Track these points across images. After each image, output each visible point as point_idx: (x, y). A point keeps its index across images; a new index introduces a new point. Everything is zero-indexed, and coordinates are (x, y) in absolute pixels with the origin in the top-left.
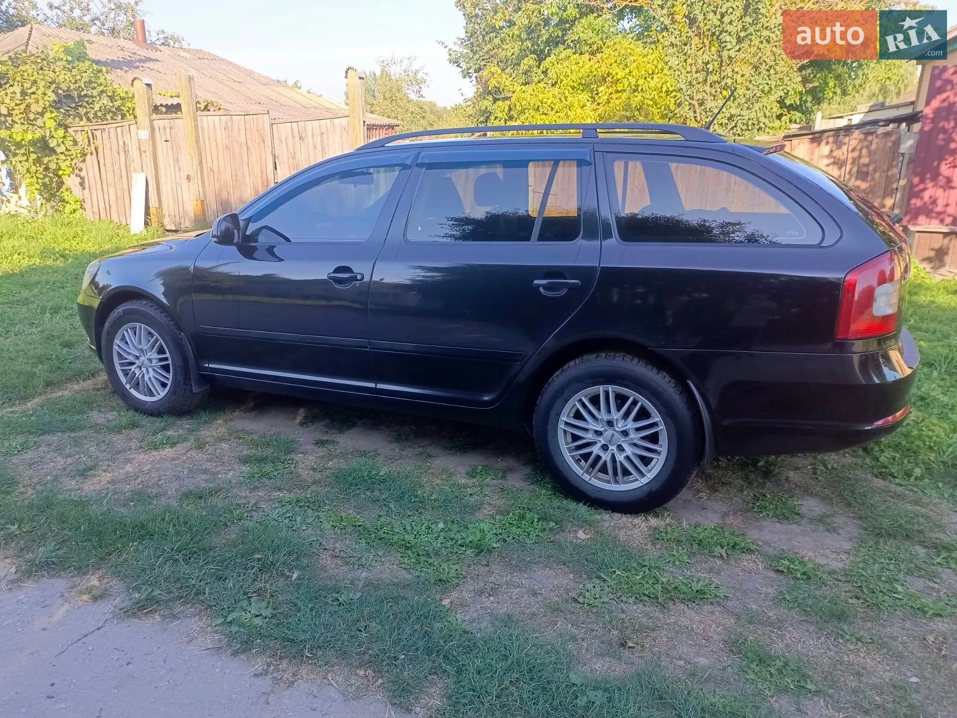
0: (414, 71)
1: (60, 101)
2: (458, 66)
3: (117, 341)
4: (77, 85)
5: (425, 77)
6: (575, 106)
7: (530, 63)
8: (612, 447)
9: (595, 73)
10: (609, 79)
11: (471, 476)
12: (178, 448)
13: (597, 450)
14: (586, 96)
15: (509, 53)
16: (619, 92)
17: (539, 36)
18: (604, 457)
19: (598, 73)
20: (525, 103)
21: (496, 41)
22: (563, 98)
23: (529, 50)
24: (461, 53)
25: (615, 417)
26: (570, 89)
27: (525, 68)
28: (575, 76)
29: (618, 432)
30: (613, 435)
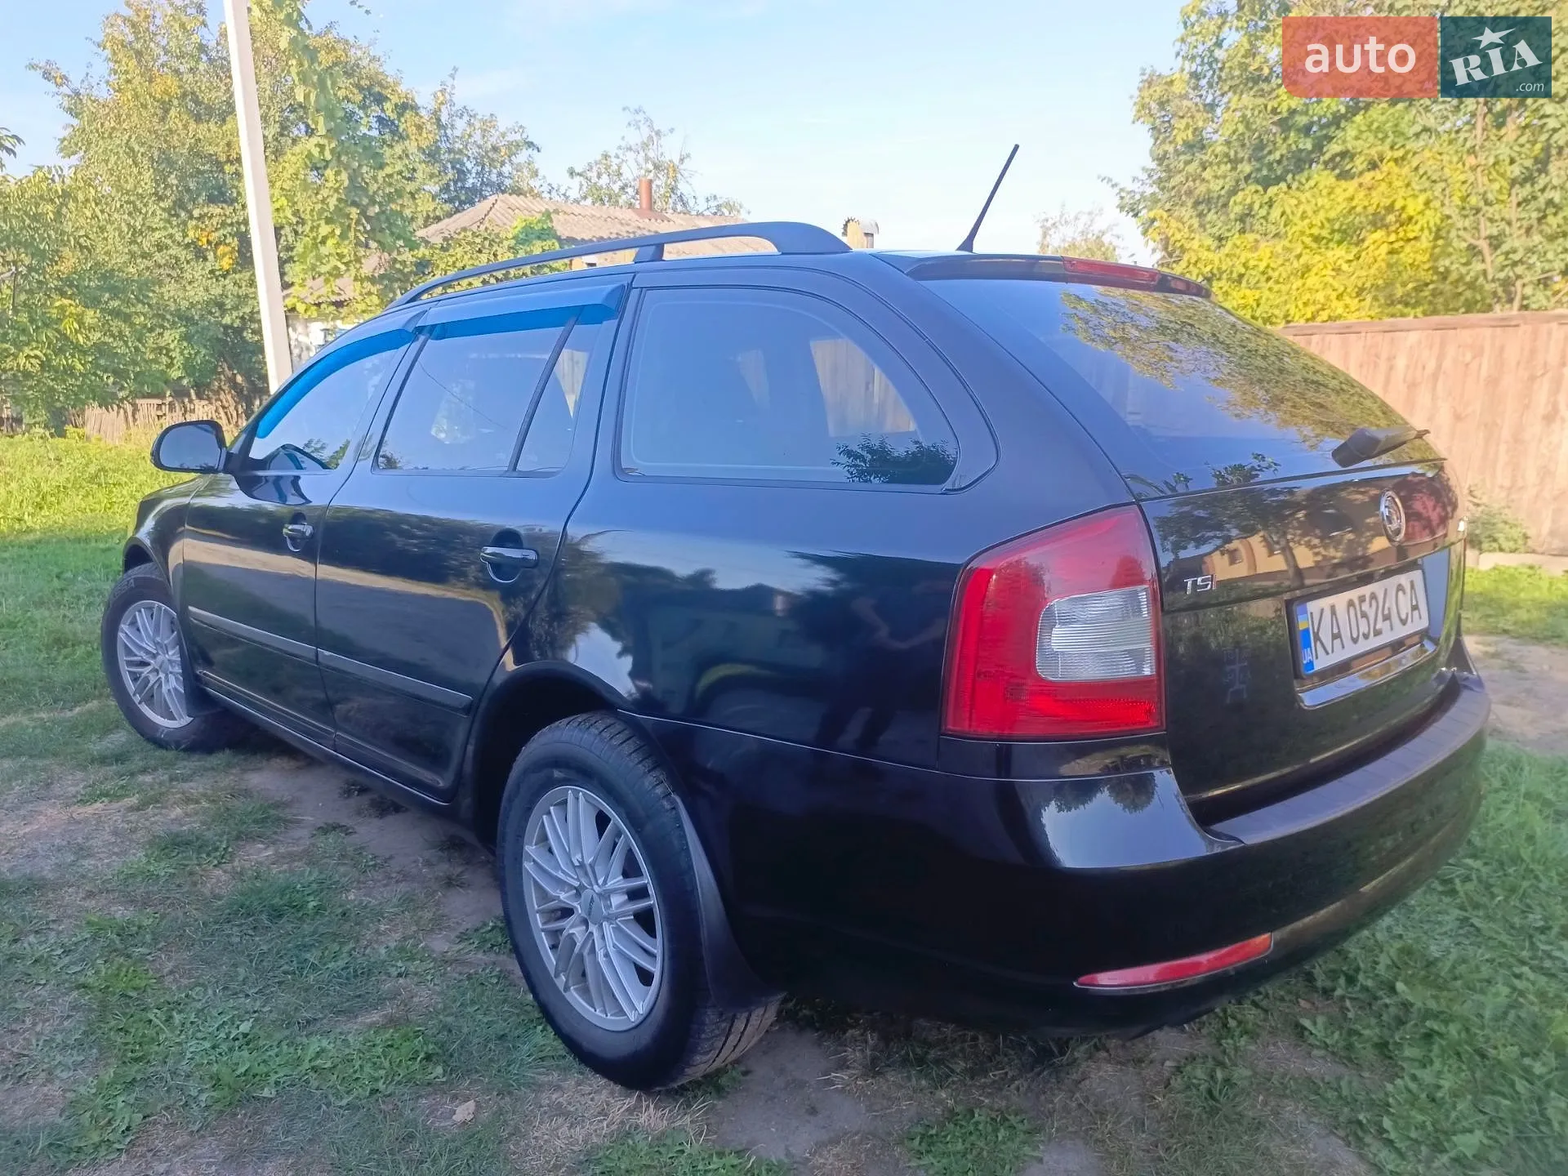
0: (1097, 234)
2: (1136, 215)
3: (124, 627)
5: (1115, 242)
6: (1315, 270)
7: (1248, 201)
8: (593, 928)
9: (1359, 209)
10: (1391, 218)
11: (463, 937)
12: (115, 805)
13: (573, 928)
14: (1343, 253)
15: (1215, 186)
16: (1409, 240)
17: (1270, 152)
18: (579, 945)
19: (1365, 208)
20: (1208, 268)
21: (1191, 168)
22: (1292, 257)
23: (1247, 178)
24: (1142, 194)
25: (588, 861)
26: (1308, 240)
27: (1238, 209)
28: (1322, 215)
29: (599, 895)
30: (592, 900)
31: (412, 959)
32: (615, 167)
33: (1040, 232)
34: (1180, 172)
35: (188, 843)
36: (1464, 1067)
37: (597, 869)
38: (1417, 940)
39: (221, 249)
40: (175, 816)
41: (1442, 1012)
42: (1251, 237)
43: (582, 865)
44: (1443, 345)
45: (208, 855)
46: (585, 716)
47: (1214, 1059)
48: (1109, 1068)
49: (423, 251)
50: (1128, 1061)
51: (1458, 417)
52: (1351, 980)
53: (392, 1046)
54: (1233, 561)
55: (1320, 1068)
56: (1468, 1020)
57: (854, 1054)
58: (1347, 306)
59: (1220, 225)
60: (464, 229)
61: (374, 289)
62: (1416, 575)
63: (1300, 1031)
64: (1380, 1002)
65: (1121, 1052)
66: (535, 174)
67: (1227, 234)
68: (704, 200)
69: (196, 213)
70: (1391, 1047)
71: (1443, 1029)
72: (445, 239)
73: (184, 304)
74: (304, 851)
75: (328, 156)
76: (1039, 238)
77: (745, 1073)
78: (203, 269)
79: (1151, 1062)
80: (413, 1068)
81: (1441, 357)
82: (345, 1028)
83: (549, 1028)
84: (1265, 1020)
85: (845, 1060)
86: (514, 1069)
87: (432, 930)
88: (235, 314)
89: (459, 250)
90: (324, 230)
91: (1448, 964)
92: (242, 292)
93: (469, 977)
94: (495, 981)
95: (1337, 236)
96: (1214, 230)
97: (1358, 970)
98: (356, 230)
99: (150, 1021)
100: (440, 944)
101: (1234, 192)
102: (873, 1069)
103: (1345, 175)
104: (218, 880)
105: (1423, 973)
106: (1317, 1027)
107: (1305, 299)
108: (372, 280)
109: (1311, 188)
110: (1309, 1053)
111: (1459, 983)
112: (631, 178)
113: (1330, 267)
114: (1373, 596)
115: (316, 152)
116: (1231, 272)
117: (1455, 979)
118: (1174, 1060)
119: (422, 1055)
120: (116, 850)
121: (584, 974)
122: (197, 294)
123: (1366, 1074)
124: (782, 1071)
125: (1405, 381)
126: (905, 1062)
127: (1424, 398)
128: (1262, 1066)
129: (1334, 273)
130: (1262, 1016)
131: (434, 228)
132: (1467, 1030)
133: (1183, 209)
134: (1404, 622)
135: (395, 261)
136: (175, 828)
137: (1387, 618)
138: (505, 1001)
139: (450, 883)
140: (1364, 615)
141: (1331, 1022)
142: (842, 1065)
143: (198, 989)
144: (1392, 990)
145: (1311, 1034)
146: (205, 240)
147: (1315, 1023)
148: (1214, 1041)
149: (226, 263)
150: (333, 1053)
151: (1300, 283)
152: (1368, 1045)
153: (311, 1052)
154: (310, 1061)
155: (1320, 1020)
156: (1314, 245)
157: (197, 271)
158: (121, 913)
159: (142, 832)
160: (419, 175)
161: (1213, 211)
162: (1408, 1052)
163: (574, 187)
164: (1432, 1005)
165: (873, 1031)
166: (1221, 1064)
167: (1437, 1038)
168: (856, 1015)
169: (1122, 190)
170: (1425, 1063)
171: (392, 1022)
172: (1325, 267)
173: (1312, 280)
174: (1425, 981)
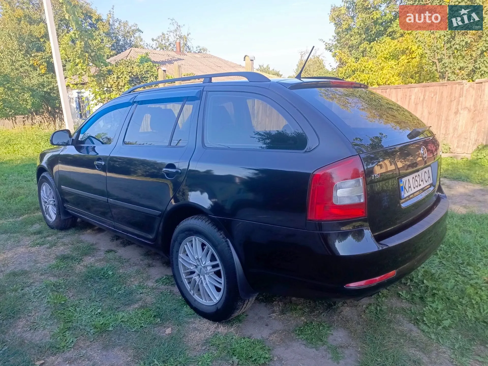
0: (317, 56)
1: (132, 80)
2: (330, 51)
3: (41, 191)
4: (141, 73)
5: (323, 58)
6: (385, 68)
7: (365, 47)
8: (201, 277)
9: (398, 49)
10: (407, 51)
11: (157, 281)
12: (42, 247)
13: (195, 277)
14: (393, 62)
15: (354, 42)
16: (413, 58)
17: (371, 31)
18: (197, 282)
19: (400, 48)
20: (354, 68)
21: (347, 36)
22: (378, 64)
23: (364, 39)
24: (332, 44)
25: (200, 257)
26: (383, 59)
27: (362, 49)
28: (387, 51)
29: (203, 267)
30: (201, 269)
31: (143, 288)
32: (166, 38)
33: (300, 56)
34: (344, 38)
35: (68, 258)
36: (444, 303)
37: (202, 260)
38: (428, 268)
39: (41, 67)
40: (61, 250)
41: (437, 288)
42: (366, 58)
43: (198, 259)
44: (425, 91)
45: (75, 261)
46: (197, 216)
47: (376, 304)
48: (348, 308)
49: (109, 67)
50: (353, 306)
51: (430, 113)
52: (411, 280)
53: (143, 314)
54: (381, 168)
55: (405, 305)
56: (444, 289)
57: (276, 308)
58: (395, 79)
59: (356, 54)
60: (122, 59)
61: (94, 79)
62: (429, 168)
63: (399, 295)
64: (420, 286)
65: (351, 304)
66: (141, 40)
67: (359, 57)
68: (196, 48)
69: (33, 55)
70: (424, 298)
71: (438, 293)
72: (116, 63)
73: (31, 85)
74: (104, 258)
75: (77, 37)
76: (300, 58)
77: (247, 316)
78: (36, 73)
79: (359, 306)
80: (151, 320)
81: (424, 95)
82: (128, 309)
83: (188, 306)
84: (389, 293)
85: (274, 310)
86: (181, 318)
87: (147, 280)
88: (48, 88)
89: (121, 66)
90: (77, 61)
91: (437, 275)
92: (50, 80)
93: (161, 293)
94: (169, 293)
95: (391, 57)
96: (355, 56)
97: (413, 277)
98: (88, 61)
99: (70, 311)
100: (150, 284)
101: (360, 43)
102: (283, 312)
103: (393, 39)
104: (79, 268)
105: (431, 277)
106: (403, 294)
107: (383, 77)
108: (94, 76)
109: (383, 43)
110: (402, 301)
111: (441, 280)
112: (172, 41)
113: (390, 67)
114: (419, 175)
115: (73, 35)
116: (361, 69)
117: (440, 278)
118: (366, 305)
119: (153, 316)
120: (46, 261)
121: (199, 290)
122: (35, 81)
123: (418, 306)
124: (256, 314)
125: (414, 103)
126: (291, 310)
127: (420, 107)
128: (389, 305)
129: (391, 69)
130: (388, 292)
131: (112, 59)
132: (444, 293)
133: (345, 49)
134: (426, 182)
135: (101, 70)
136: (63, 253)
137: (422, 181)
138: (174, 299)
139: (149, 266)
140: (416, 181)
141: (407, 292)
142: (274, 312)
143: (82, 300)
144: (423, 283)
145: (402, 296)
146: (36, 64)
147: (403, 293)
148: (376, 299)
149: (43, 71)
150: (126, 316)
151: (381, 72)
152: (418, 298)
153: (120, 317)
154: (121, 319)
155: (404, 292)
156: (385, 60)
157: (35, 74)
158: (53, 280)
159: (52, 255)
160: (104, 41)
161: (354, 50)
162: (429, 299)
163: (154, 44)
164: (434, 286)
165: (281, 302)
166: (379, 306)
167: (436, 294)
168: (275, 298)
169: (326, 43)
170: (433, 302)
171: (142, 307)
172: (388, 67)
173: (385, 71)
174: (431, 279)
